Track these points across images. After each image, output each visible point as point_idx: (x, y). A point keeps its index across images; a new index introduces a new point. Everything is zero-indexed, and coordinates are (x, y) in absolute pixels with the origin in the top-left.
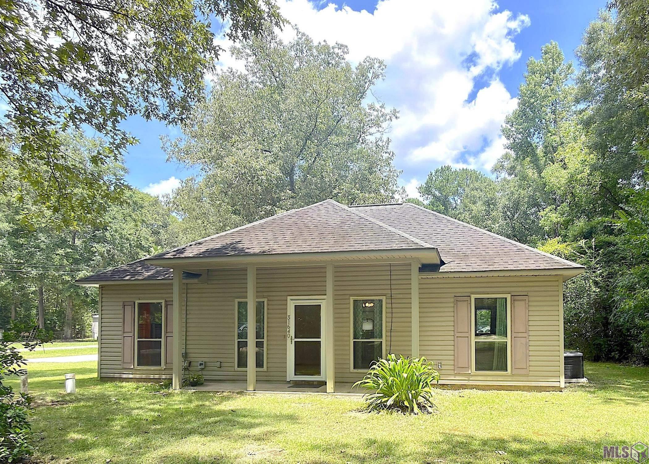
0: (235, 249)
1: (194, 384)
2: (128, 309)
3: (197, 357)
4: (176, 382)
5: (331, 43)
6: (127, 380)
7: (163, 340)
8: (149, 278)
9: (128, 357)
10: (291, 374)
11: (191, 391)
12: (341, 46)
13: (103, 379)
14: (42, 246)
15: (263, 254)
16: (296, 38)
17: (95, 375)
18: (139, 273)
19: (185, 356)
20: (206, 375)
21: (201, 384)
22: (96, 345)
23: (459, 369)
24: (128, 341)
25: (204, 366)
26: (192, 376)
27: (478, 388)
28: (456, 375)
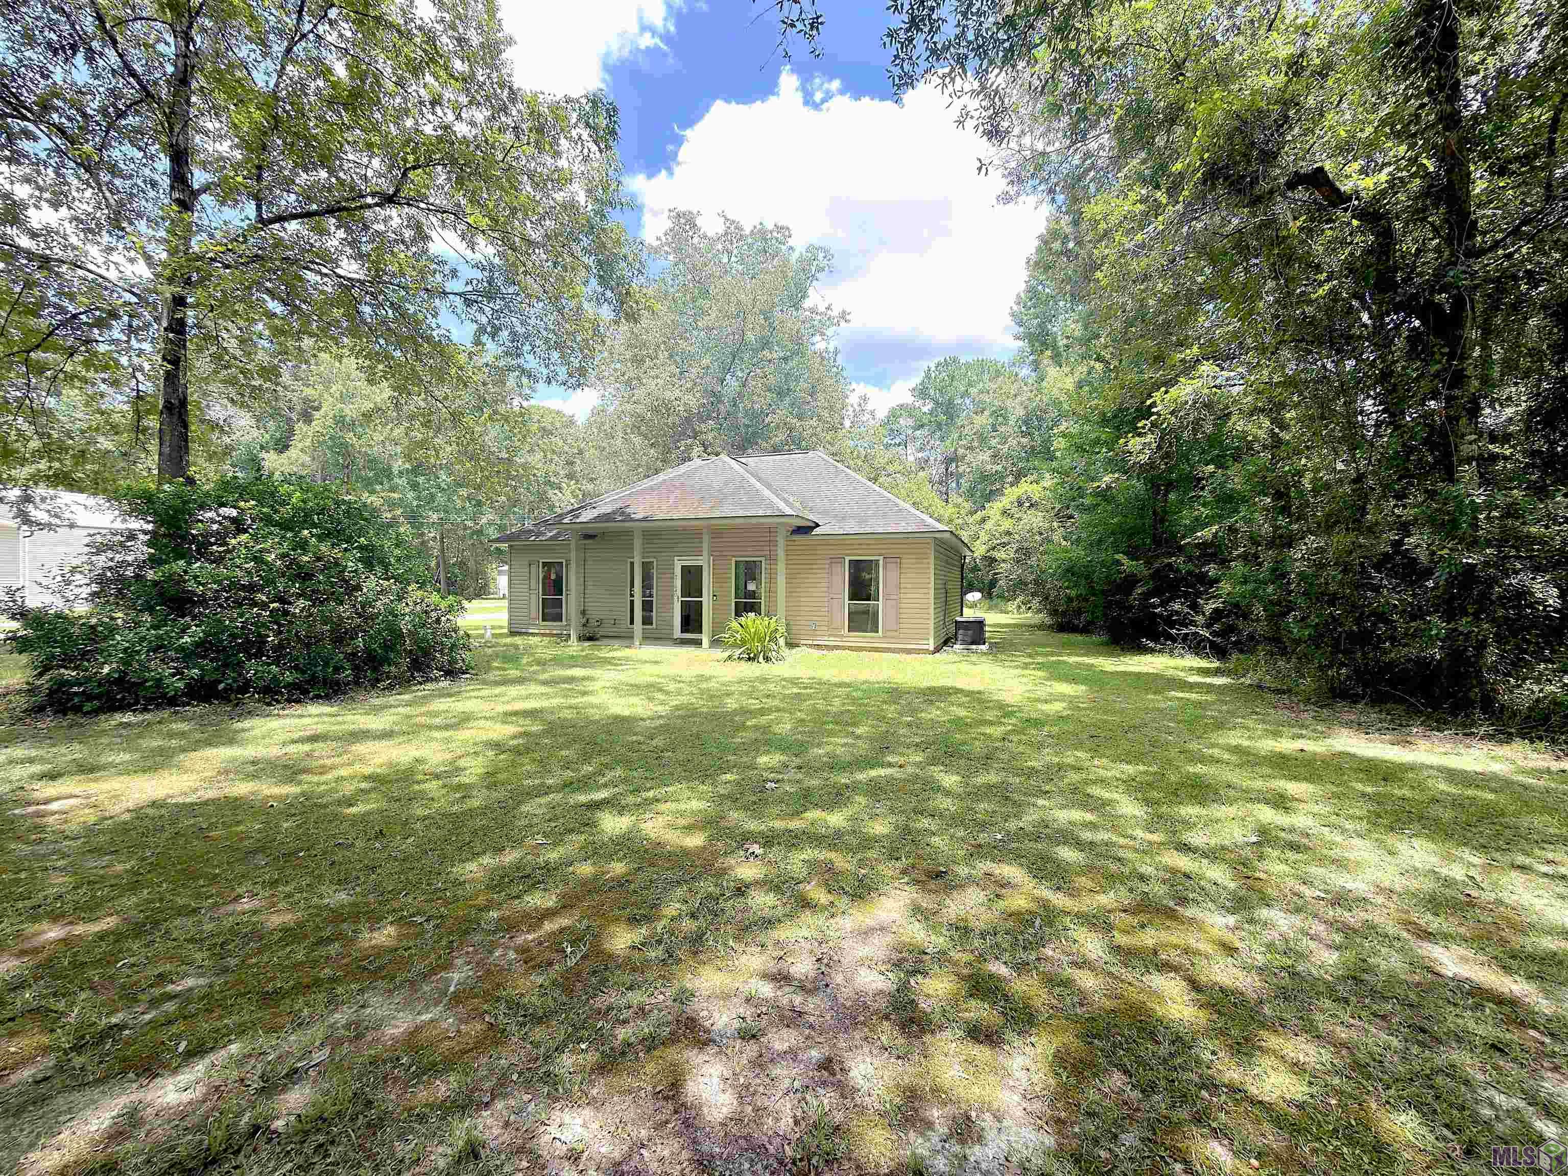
0: (623, 513)
1: (590, 639)
2: (534, 568)
3: (595, 613)
4: (574, 637)
5: (770, 226)
6: (533, 634)
7: (564, 597)
8: (551, 539)
9: (534, 614)
10: (677, 633)
11: (587, 644)
12: (779, 228)
13: (513, 633)
14: (443, 485)
15: (645, 519)
16: (724, 227)
17: (506, 631)
18: (543, 534)
19: (584, 613)
20: (601, 632)
21: (597, 639)
22: (505, 603)
23: (833, 631)
24: (534, 597)
25: (600, 622)
26: (587, 632)
27: (850, 648)
28: (830, 635)
